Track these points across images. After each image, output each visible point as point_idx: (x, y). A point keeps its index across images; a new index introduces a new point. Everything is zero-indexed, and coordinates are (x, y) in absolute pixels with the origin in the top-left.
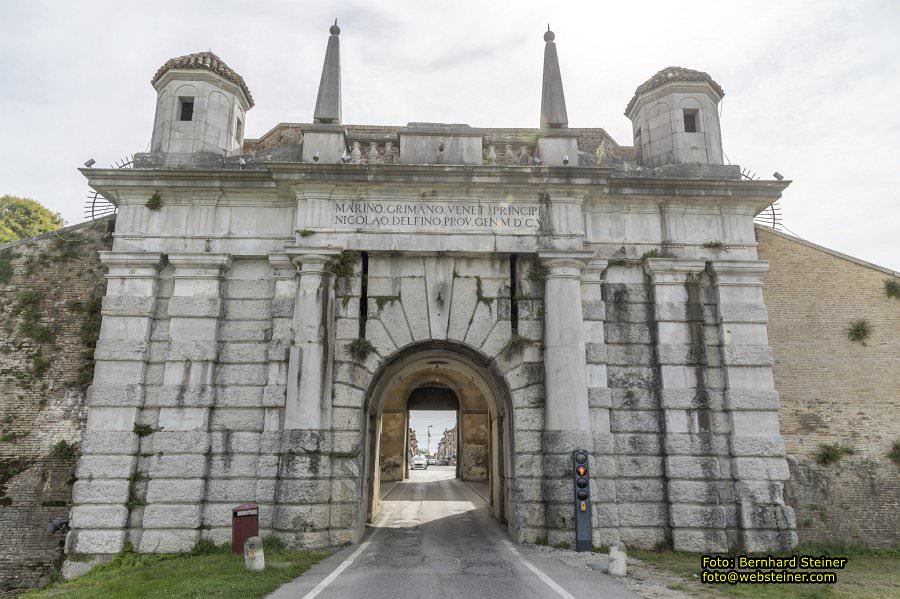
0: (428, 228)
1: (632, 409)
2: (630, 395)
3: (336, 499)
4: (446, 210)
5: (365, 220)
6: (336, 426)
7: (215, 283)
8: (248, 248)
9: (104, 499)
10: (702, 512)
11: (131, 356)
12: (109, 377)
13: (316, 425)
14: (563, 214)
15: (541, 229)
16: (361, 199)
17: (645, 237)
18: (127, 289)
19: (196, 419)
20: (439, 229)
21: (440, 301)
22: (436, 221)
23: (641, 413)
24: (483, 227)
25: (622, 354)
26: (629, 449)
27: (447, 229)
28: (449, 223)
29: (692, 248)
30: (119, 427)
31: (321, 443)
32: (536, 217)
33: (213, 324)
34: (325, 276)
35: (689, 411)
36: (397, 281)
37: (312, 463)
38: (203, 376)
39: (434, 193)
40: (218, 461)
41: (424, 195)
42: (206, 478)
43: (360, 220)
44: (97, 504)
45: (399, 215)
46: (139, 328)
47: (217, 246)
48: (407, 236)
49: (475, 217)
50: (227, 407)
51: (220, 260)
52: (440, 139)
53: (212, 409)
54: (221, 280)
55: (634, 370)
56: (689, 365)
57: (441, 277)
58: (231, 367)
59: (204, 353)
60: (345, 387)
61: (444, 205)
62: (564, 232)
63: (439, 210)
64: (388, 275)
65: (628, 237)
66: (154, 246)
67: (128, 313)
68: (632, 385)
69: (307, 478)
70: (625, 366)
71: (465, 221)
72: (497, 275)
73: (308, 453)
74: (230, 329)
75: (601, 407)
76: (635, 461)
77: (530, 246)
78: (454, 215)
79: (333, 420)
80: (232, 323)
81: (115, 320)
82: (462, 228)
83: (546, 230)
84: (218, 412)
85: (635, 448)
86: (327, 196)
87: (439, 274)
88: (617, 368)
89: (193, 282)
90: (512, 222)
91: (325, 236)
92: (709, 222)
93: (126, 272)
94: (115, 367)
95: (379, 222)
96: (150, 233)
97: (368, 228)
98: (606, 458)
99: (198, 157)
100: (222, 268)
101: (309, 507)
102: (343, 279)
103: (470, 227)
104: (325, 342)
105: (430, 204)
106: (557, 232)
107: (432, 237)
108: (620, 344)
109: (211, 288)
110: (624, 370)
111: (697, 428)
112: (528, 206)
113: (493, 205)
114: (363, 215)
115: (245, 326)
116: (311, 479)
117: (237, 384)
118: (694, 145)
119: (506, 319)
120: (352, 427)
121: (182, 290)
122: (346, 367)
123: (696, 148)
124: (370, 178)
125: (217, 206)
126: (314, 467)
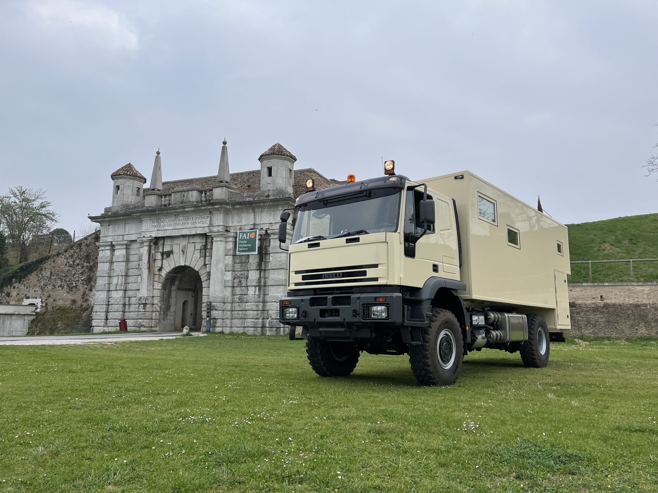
0: (178, 227)
1: (240, 287)
2: (240, 281)
3: (153, 318)
4: (183, 220)
5: (160, 226)
6: (154, 295)
7: (125, 250)
8: (133, 238)
9: (99, 318)
10: (253, 322)
11: (105, 275)
12: (101, 282)
13: (146, 295)
14: (216, 218)
15: (210, 224)
16: (159, 219)
17: (248, 222)
18: (104, 254)
19: (121, 293)
20: (180, 227)
21: (183, 251)
22: (180, 224)
23: (243, 288)
24: (193, 225)
25: (239, 267)
26: (238, 301)
27: (182, 227)
28: (183, 224)
29: (263, 225)
30: (102, 297)
31: (147, 301)
32: (209, 220)
33: (124, 263)
34: (150, 246)
35: (255, 286)
36: (172, 246)
37: (144, 307)
38: (122, 281)
39: (178, 215)
40: (127, 307)
41: (176, 215)
42: (124, 312)
43: (159, 226)
44: (98, 319)
45: (169, 223)
46: (107, 266)
47: (126, 238)
48: (171, 231)
49: (191, 221)
50: (129, 290)
51: (125, 242)
52: (183, 193)
53: (125, 290)
54: (127, 249)
55: (242, 272)
56: (257, 270)
57: (184, 243)
58: (130, 277)
59: (122, 273)
60: (157, 283)
61: (182, 218)
62: (216, 224)
63: (181, 220)
64: (170, 243)
65: (243, 223)
66: (109, 239)
67: (104, 261)
68: (242, 278)
69: (142, 311)
70: (240, 271)
71: (188, 223)
72: (201, 241)
73: (143, 304)
74: (130, 264)
75: (228, 286)
76: (239, 305)
77: (206, 230)
78: (185, 222)
79: (153, 293)
80: (131, 263)
81: (101, 264)
82: (187, 226)
83: (211, 225)
84: (127, 292)
85: (240, 300)
86: (149, 219)
87: (183, 242)
88: (238, 272)
89: (119, 250)
90: (201, 222)
91: (149, 232)
92: (270, 214)
93: (103, 248)
94: (101, 278)
95: (164, 226)
96: (109, 235)
97: (160, 229)
98: (228, 304)
99: (120, 207)
100: (126, 245)
101: (143, 320)
102: (157, 246)
103: (189, 225)
104: (149, 268)
105: (178, 218)
106: (214, 225)
107: (178, 230)
108: (240, 263)
109: (124, 252)
110: (240, 273)
111: (257, 293)
112: (206, 216)
113: (196, 217)
114: (159, 224)
115: (134, 263)
116: (144, 311)
117: (132, 283)
118: (269, 182)
119: (203, 257)
120: (158, 295)
121: (117, 253)
122: (157, 276)
123: (269, 184)
124: (157, 212)
125: (125, 224)
126: (144, 308)
